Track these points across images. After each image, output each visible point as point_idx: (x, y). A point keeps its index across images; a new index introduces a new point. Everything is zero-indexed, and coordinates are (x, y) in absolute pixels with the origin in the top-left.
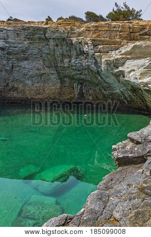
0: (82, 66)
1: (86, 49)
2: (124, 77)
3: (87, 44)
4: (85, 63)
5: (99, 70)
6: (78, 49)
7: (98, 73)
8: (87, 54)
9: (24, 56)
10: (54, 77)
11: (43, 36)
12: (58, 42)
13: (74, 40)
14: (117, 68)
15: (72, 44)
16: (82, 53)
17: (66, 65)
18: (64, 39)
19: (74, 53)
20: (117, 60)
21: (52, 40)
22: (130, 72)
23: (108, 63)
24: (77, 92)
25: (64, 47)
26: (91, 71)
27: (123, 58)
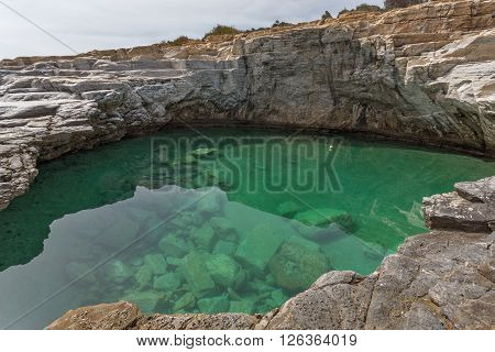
0: (371, 79)
1: (381, 52)
2: (445, 93)
3: (385, 45)
4: (376, 74)
5: (399, 84)
6: (368, 54)
7: (396, 88)
8: (382, 60)
9: (290, 70)
10: (326, 96)
11: (317, 41)
12: (337, 46)
13: (364, 40)
14: (434, 79)
15: (359, 48)
16: (374, 59)
17: (346, 79)
18: (347, 42)
19: (360, 61)
20: (435, 66)
21: (329, 46)
22: (458, 85)
23: (417, 73)
24: (355, 116)
25: (346, 54)
26: (385, 85)
27: (448, 62)
